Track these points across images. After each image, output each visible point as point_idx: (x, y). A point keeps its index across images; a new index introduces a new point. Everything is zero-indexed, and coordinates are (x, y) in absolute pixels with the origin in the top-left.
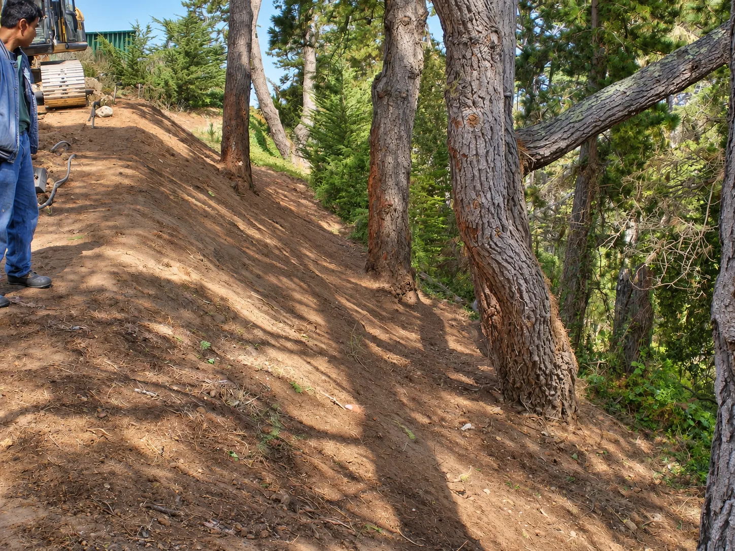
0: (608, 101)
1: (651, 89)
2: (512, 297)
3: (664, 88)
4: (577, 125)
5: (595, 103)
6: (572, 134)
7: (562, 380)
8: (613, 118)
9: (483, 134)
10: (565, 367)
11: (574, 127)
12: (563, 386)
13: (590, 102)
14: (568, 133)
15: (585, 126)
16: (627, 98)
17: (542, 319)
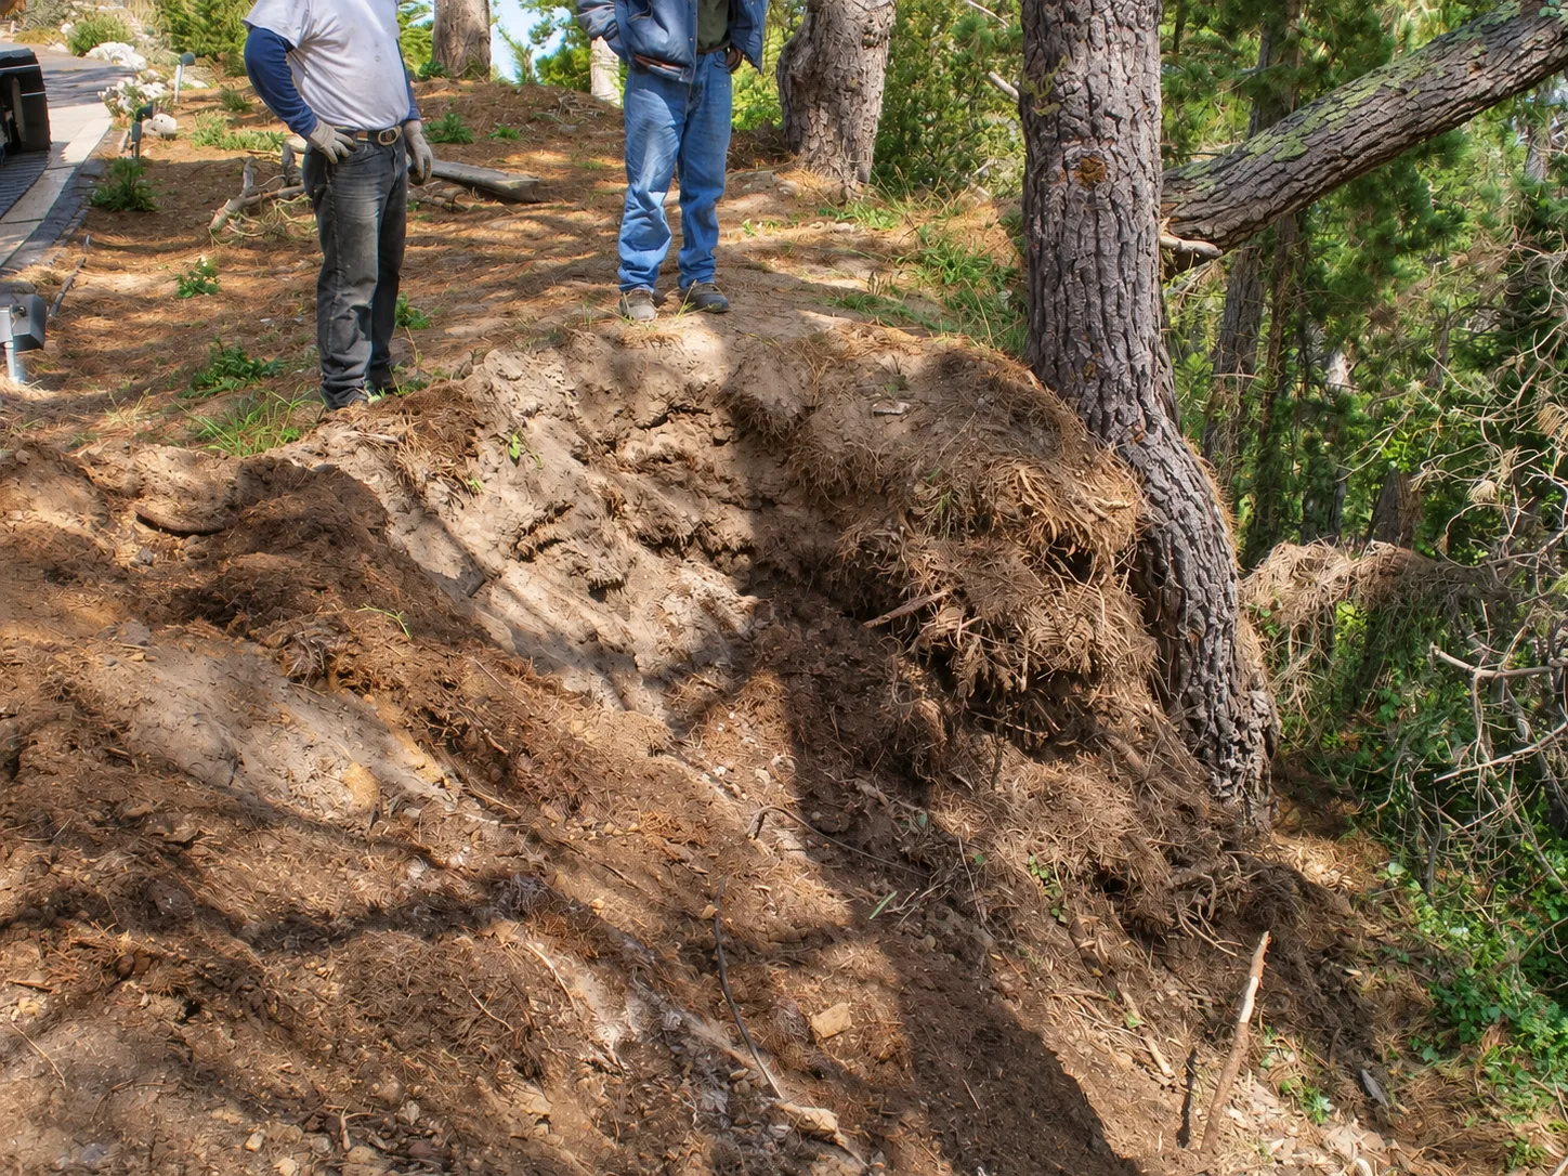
0: (1363, 110)
1: (1463, 84)
2: (1160, 582)
3: (1490, 84)
4: (1291, 167)
5: (1335, 115)
6: (1280, 188)
7: (1249, 752)
8: (1373, 151)
9: (1113, 202)
10: (1257, 723)
11: (1284, 171)
12: (1250, 766)
13: (1322, 113)
14: (1269, 184)
15: (1311, 169)
16: (1410, 106)
17: (1221, 627)
